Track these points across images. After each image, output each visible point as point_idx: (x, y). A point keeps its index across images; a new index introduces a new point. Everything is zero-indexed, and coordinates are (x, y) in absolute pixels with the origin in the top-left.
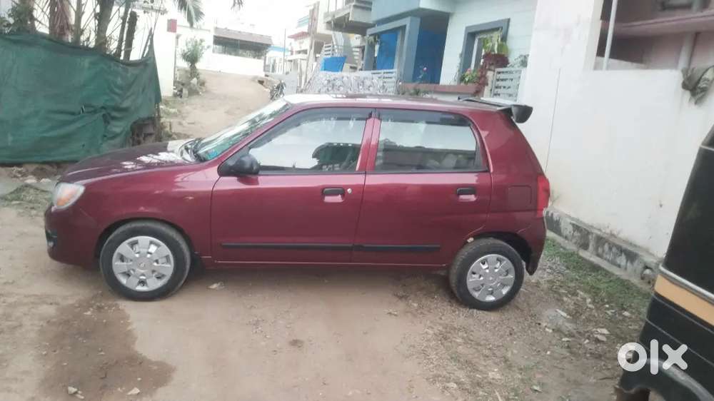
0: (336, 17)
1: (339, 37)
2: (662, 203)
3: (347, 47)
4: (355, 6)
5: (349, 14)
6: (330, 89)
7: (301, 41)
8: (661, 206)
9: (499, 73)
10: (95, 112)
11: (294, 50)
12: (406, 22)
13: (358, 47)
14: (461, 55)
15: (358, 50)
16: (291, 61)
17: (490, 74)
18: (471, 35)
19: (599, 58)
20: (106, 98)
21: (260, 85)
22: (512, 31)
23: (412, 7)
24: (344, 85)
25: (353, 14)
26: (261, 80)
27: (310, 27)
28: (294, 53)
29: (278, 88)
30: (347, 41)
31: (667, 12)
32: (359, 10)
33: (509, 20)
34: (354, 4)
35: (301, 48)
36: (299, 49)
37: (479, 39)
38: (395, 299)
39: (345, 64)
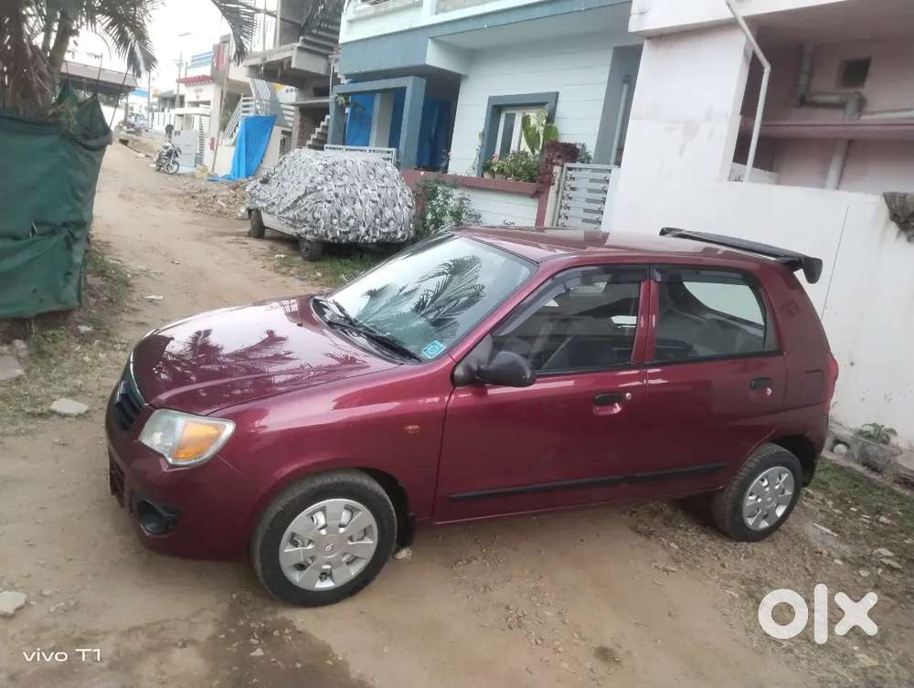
0: (268, 60)
1: (261, 87)
2: (855, 361)
3: (275, 102)
4: (299, 48)
5: (290, 58)
6: (329, 177)
7: (200, 87)
8: (852, 364)
9: (570, 169)
10: (53, 233)
11: (186, 100)
12: (408, 83)
13: (293, 105)
14: (482, 135)
15: (293, 108)
16: (182, 116)
17: (557, 169)
18: (498, 109)
19: (739, 166)
20: (68, 208)
21: (123, 147)
22: (562, 109)
23: (416, 62)
24: (348, 173)
25: (297, 58)
26: (122, 138)
27: (215, 69)
28: (186, 104)
29: (169, 154)
30: (273, 93)
32: (304, 55)
33: (557, 93)
34: (299, 45)
35: (198, 97)
36: (195, 99)
37: (507, 115)
39: (275, 127)
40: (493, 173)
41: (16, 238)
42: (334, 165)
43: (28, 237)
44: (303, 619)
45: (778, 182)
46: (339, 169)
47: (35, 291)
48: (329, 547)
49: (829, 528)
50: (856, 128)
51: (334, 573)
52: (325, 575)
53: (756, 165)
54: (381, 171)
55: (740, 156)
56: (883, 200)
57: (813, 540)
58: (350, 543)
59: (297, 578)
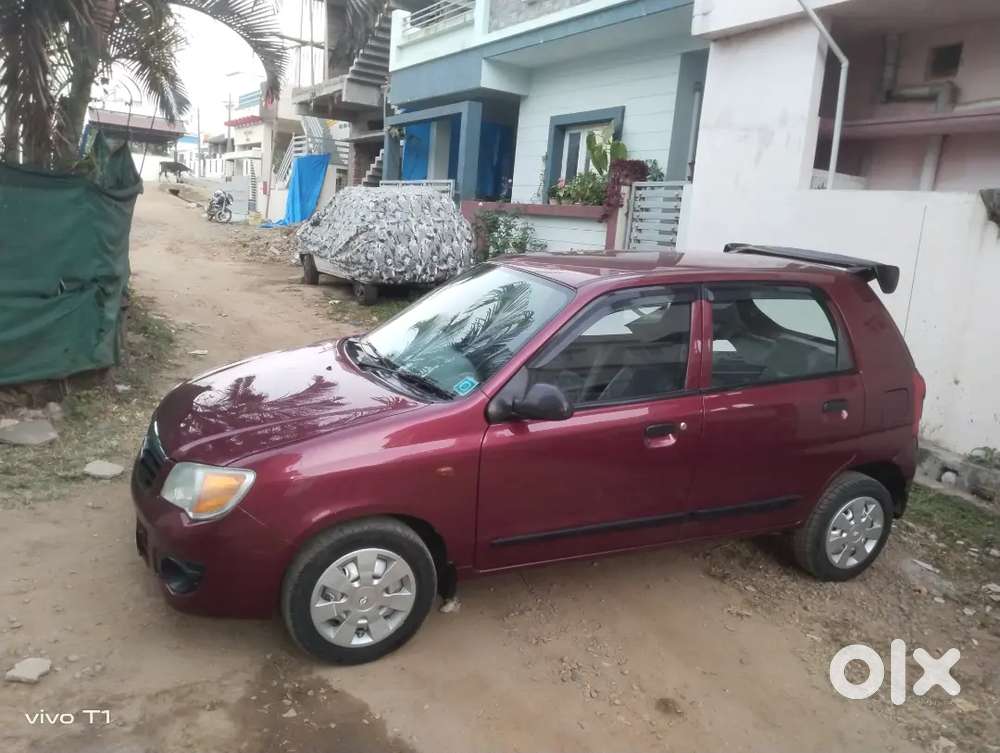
0: (318, 95)
1: (313, 125)
2: (958, 379)
3: (328, 139)
4: (350, 80)
5: (340, 91)
6: (381, 215)
7: (249, 129)
8: (957, 382)
9: (639, 188)
10: (82, 289)
11: (236, 144)
12: (463, 108)
13: (347, 141)
14: (546, 159)
15: (348, 144)
16: (232, 160)
17: (624, 189)
18: (561, 129)
19: (821, 172)
20: (97, 262)
21: (172, 196)
22: (629, 125)
23: (472, 86)
24: (400, 208)
25: (347, 91)
26: (173, 188)
27: (264, 110)
28: (236, 148)
29: (220, 202)
30: (326, 130)
31: (894, 106)
32: (355, 88)
33: (623, 110)
34: (348, 76)
35: (248, 140)
36: (244, 142)
37: (571, 135)
38: (716, 584)
39: (330, 167)
40: (559, 199)
41: (44, 296)
42: (385, 201)
43: (56, 295)
44: (340, 678)
45: (867, 187)
46: (392, 205)
47: (66, 350)
48: (363, 601)
49: (931, 563)
50: (951, 121)
51: (371, 627)
52: (361, 631)
53: (839, 169)
54: (436, 204)
55: (821, 161)
56: (980, 200)
57: (911, 577)
58: (386, 595)
59: (331, 634)
